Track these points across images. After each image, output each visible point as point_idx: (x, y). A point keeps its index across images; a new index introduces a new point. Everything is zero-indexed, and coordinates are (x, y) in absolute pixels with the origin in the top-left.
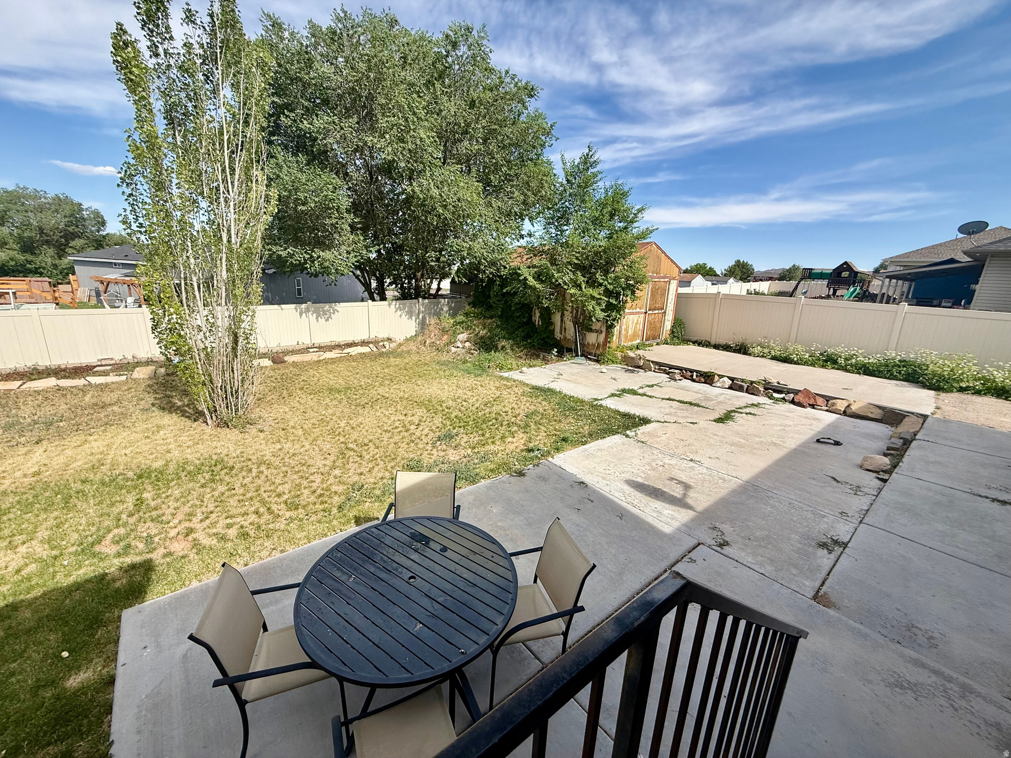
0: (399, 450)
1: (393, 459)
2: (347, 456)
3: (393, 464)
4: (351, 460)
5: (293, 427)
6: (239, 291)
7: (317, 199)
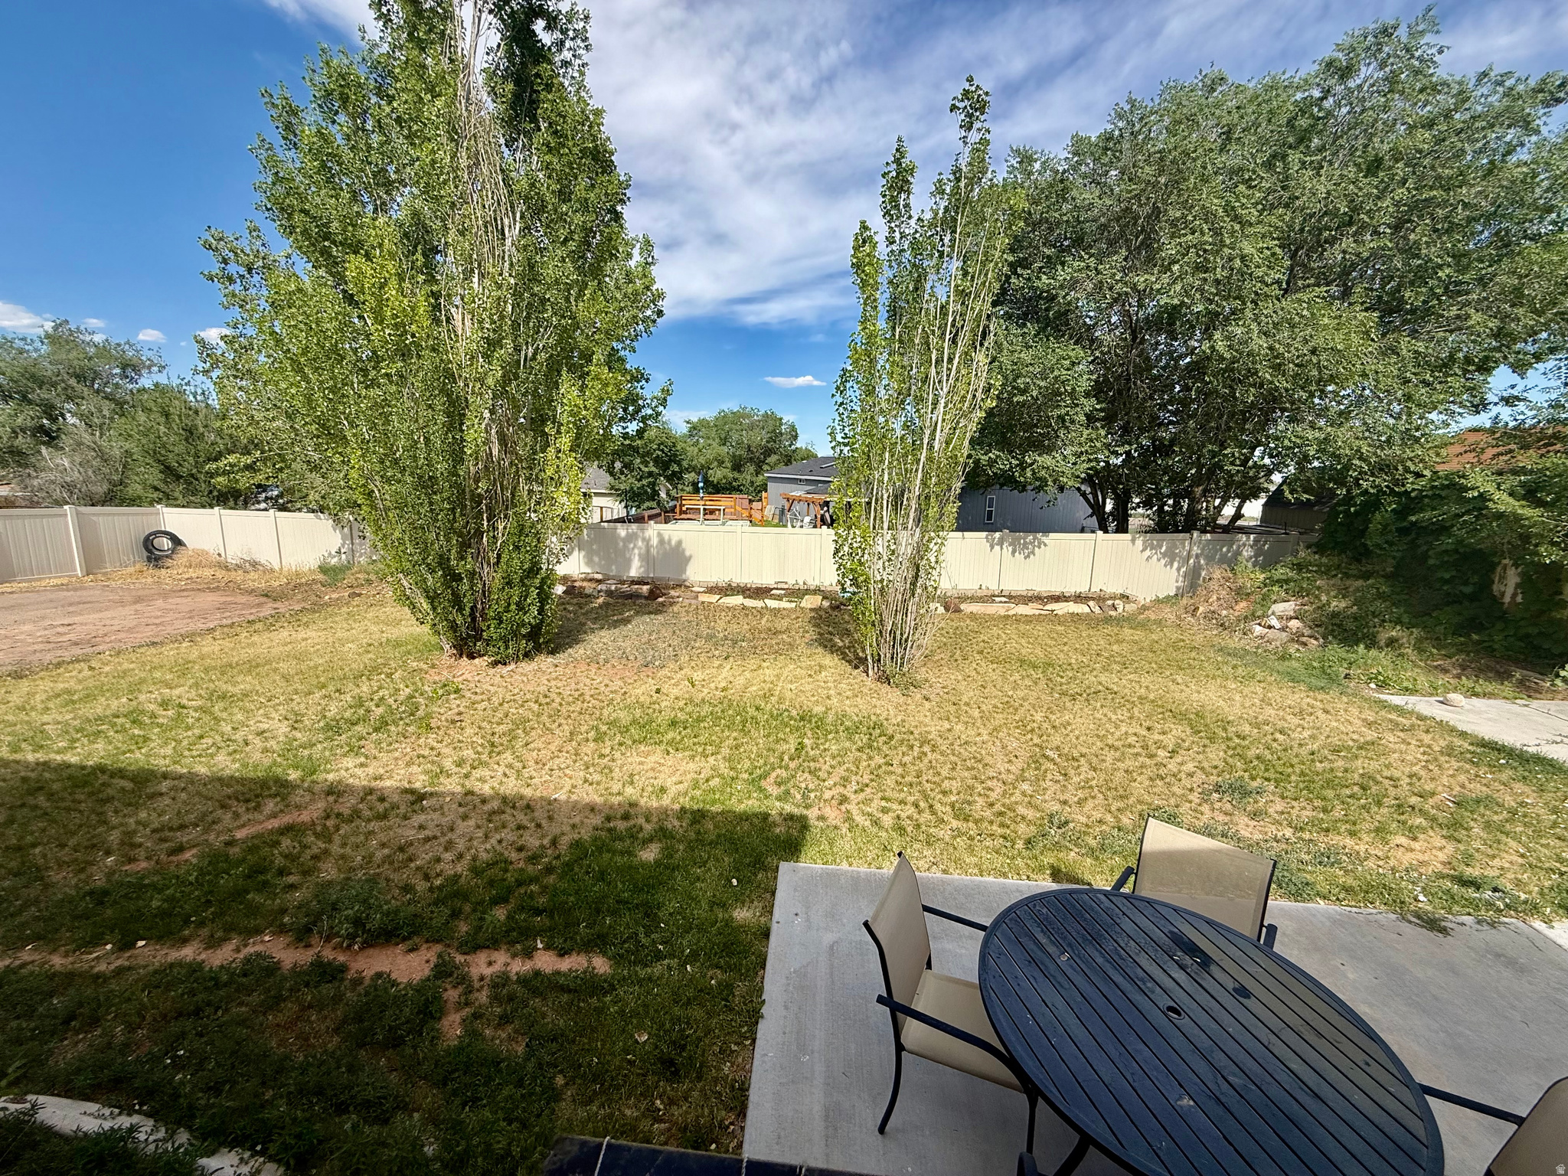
0: (1133, 784)
1: (1121, 797)
2: (1043, 768)
3: (1121, 804)
4: (1049, 776)
5: (967, 704)
6: (933, 512)
7: (1042, 384)
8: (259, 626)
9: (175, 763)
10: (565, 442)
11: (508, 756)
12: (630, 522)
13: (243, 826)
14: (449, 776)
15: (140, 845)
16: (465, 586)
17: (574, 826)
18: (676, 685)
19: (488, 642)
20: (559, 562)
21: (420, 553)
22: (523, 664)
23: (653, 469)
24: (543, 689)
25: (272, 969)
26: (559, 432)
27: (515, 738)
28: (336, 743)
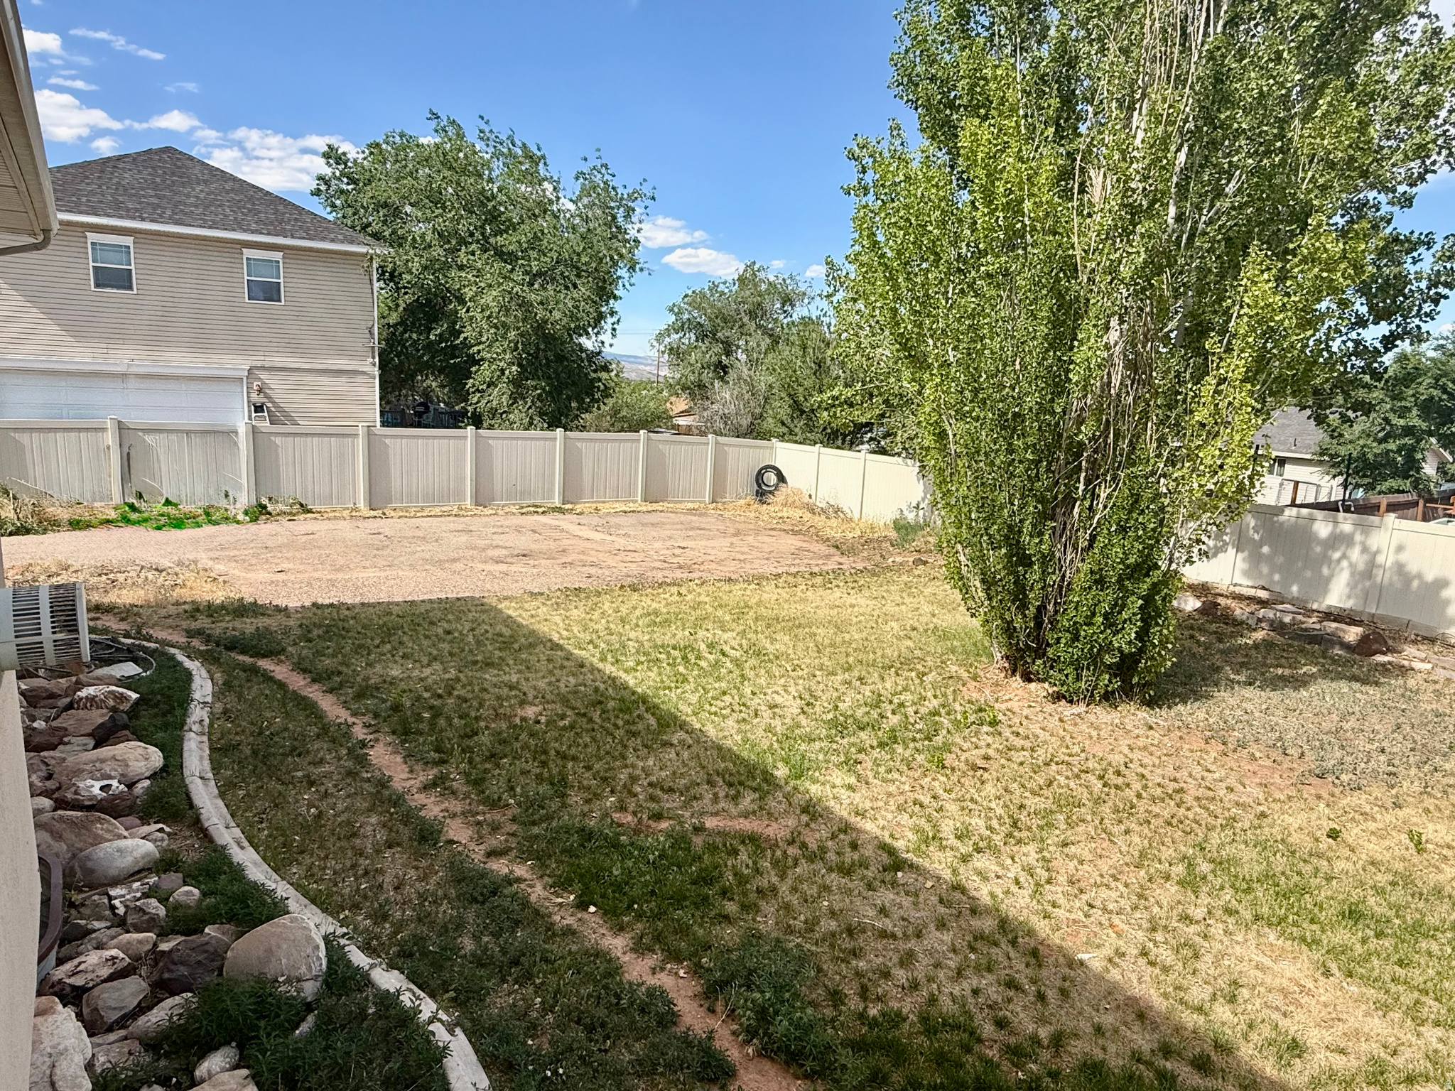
8: (819, 580)
9: (695, 714)
10: (1236, 366)
11: (1030, 853)
12: (1347, 510)
13: (716, 814)
14: (942, 848)
15: (635, 795)
16: (1034, 575)
17: (1099, 1030)
18: (1380, 834)
19: (1054, 663)
20: (1189, 561)
21: (984, 520)
22: (1098, 710)
23: (1417, 422)
24: (1118, 759)
25: (668, 1018)
26: (1229, 350)
27: (1050, 825)
28: (835, 746)
